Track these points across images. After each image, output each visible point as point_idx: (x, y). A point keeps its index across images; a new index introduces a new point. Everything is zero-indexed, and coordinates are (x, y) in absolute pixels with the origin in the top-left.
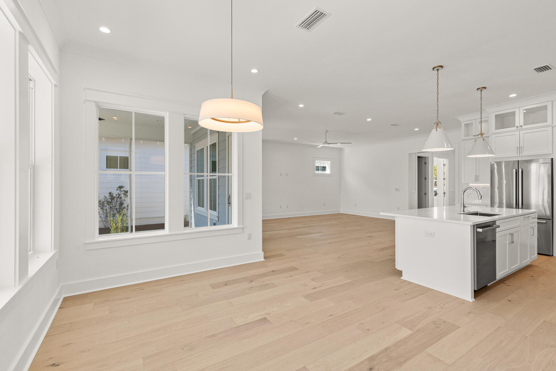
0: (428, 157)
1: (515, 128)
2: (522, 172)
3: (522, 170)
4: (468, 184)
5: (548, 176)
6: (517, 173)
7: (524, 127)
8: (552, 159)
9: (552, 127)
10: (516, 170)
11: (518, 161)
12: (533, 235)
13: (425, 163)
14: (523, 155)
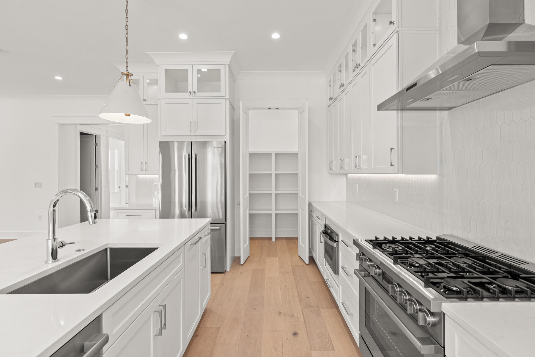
0: (100, 136)
1: (188, 94)
2: (196, 159)
3: (196, 155)
4: (136, 175)
5: (221, 164)
6: (190, 159)
7: (198, 94)
8: (225, 142)
9: (225, 100)
10: (189, 155)
11: (191, 142)
12: (205, 267)
13: (96, 144)
14: (196, 133)
